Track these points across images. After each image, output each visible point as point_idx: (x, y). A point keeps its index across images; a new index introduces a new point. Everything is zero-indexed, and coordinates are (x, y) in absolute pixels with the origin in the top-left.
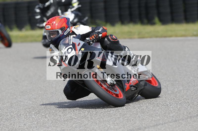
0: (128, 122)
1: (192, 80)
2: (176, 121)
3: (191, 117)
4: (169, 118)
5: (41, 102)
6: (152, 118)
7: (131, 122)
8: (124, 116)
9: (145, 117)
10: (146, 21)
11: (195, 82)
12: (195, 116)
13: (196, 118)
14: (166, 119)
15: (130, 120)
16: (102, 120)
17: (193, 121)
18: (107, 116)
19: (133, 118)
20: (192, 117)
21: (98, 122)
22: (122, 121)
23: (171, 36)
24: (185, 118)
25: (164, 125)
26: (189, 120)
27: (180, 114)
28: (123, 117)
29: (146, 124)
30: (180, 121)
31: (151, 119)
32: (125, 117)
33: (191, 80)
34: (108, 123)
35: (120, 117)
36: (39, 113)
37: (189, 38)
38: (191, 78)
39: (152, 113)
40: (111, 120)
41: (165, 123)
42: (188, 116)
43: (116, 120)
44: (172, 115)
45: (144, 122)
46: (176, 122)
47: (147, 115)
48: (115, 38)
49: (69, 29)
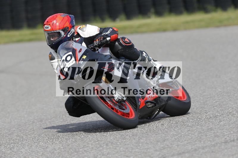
48: (128, 41)
49: (73, 30)
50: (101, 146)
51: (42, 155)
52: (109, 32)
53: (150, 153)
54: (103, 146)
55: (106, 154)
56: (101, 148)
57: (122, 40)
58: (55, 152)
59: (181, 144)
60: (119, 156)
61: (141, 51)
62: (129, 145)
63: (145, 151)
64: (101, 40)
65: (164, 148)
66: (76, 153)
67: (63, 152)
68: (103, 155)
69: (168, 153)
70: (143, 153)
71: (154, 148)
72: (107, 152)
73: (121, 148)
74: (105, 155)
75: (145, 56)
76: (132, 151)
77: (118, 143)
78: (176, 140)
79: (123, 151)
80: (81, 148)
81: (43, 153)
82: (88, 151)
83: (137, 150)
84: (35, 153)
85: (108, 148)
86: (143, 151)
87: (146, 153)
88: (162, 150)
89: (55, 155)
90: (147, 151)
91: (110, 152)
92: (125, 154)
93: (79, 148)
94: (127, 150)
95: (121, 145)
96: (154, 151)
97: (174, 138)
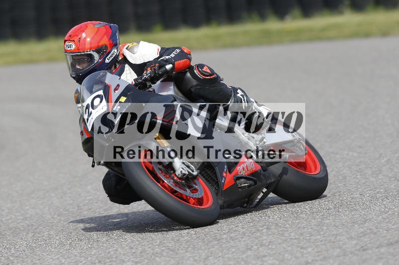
48: (209, 72)
49: (116, 51)
50: (258, 230)
51: (159, 245)
52: (172, 55)
53: (341, 242)
54: (263, 230)
55: (267, 244)
56: (259, 234)
57: (198, 70)
58: (182, 239)
59: (393, 227)
60: (289, 246)
61: (233, 88)
62: (306, 229)
63: (333, 239)
64: (154, 69)
65: (364, 234)
66: (216, 242)
67: (195, 239)
68: (262, 245)
69: (370, 243)
70: (328, 243)
71: (348, 234)
72: (269, 241)
73: (293, 234)
74: (265, 245)
75: (241, 97)
76: (310, 239)
77: (288, 226)
78: (385, 221)
79: (295, 239)
80: (224, 234)
81: (161, 242)
82: (236, 239)
83: (318, 237)
84: (148, 242)
85: (270, 233)
86: (329, 238)
87: (334, 242)
88: (361, 237)
89: (181, 245)
90: (335, 239)
91: (274, 240)
92: (299, 243)
93: (222, 233)
94: (301, 238)
95: (291, 228)
96: (348, 239)
97: (380, 217)
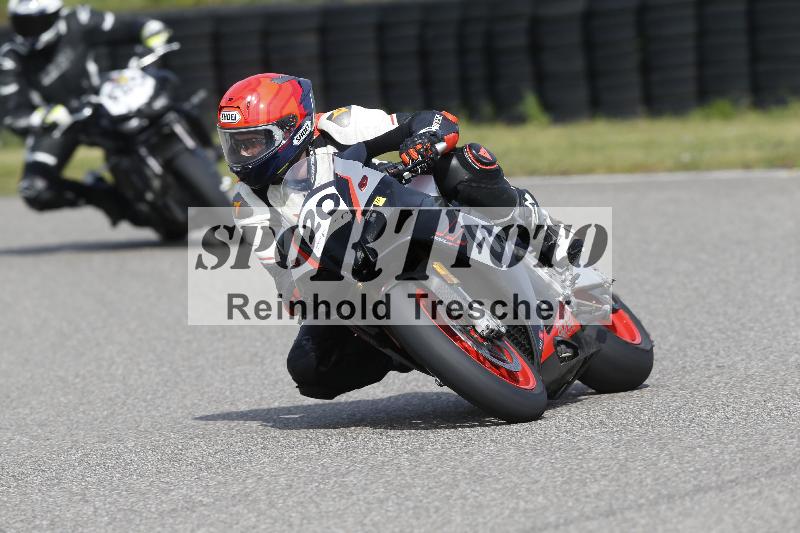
0: (418, 519)
1: (676, 349)
2: (611, 513)
3: (670, 497)
4: (583, 499)
5: (67, 437)
6: (515, 501)
7: (429, 517)
8: (402, 492)
9: (488, 498)
10: (487, 108)
11: (685, 355)
12: (687, 494)
13: (692, 499)
14: (570, 504)
15: (427, 510)
16: (314, 510)
17: (680, 514)
18: (334, 496)
19: (437, 503)
20: (674, 496)
21: (295, 518)
22: (395, 514)
23: (588, 170)
24: (648, 499)
25: (562, 528)
26: (664, 507)
27: (627, 484)
28: (398, 497)
29: (490, 525)
30: (629, 515)
31: (511, 506)
32: (407, 499)
33: (672, 346)
34: (337, 520)
35: (387, 499)
36: (59, 483)
37: (664, 177)
38: (672, 338)
39: (515, 479)
40: (348, 511)
41: (566, 520)
42: (659, 494)
43: (369, 510)
44: (595, 488)
45: (484, 518)
46: (611, 518)
47: (495, 490)
48: (488, 156)
49: (310, 124)
52: (436, 125)
57: (472, 154)
61: (518, 190)
75: (531, 207)
